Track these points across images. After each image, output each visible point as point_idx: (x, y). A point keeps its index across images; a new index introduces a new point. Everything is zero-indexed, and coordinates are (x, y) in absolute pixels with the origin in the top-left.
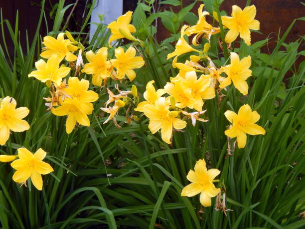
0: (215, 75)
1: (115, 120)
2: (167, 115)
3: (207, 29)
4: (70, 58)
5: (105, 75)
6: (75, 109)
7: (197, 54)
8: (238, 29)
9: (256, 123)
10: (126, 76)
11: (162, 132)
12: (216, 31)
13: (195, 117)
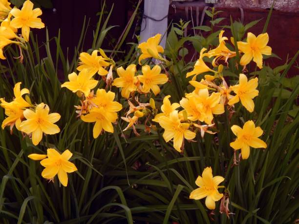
0: (225, 93)
1: (134, 128)
2: (179, 126)
3: (225, 52)
4: (102, 72)
5: (132, 89)
6: (102, 117)
7: (213, 74)
8: (252, 54)
9: (259, 138)
10: (151, 90)
11: (174, 141)
12: (232, 54)
13: (204, 129)
